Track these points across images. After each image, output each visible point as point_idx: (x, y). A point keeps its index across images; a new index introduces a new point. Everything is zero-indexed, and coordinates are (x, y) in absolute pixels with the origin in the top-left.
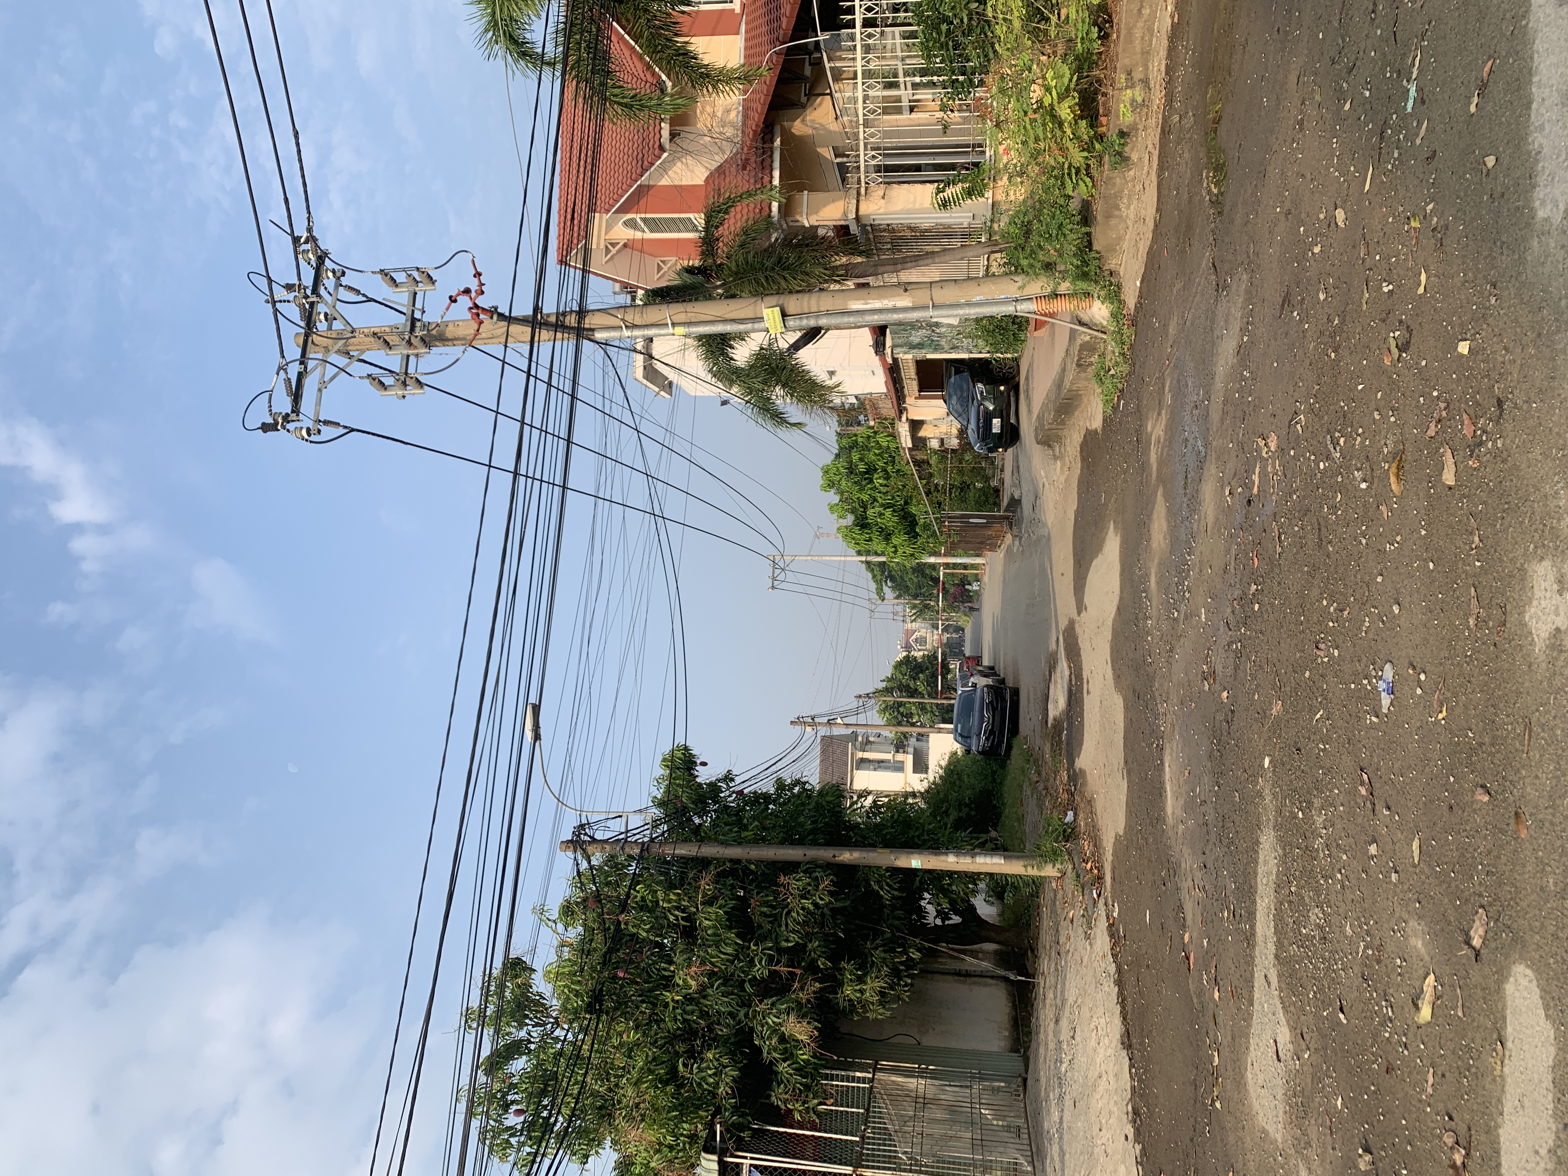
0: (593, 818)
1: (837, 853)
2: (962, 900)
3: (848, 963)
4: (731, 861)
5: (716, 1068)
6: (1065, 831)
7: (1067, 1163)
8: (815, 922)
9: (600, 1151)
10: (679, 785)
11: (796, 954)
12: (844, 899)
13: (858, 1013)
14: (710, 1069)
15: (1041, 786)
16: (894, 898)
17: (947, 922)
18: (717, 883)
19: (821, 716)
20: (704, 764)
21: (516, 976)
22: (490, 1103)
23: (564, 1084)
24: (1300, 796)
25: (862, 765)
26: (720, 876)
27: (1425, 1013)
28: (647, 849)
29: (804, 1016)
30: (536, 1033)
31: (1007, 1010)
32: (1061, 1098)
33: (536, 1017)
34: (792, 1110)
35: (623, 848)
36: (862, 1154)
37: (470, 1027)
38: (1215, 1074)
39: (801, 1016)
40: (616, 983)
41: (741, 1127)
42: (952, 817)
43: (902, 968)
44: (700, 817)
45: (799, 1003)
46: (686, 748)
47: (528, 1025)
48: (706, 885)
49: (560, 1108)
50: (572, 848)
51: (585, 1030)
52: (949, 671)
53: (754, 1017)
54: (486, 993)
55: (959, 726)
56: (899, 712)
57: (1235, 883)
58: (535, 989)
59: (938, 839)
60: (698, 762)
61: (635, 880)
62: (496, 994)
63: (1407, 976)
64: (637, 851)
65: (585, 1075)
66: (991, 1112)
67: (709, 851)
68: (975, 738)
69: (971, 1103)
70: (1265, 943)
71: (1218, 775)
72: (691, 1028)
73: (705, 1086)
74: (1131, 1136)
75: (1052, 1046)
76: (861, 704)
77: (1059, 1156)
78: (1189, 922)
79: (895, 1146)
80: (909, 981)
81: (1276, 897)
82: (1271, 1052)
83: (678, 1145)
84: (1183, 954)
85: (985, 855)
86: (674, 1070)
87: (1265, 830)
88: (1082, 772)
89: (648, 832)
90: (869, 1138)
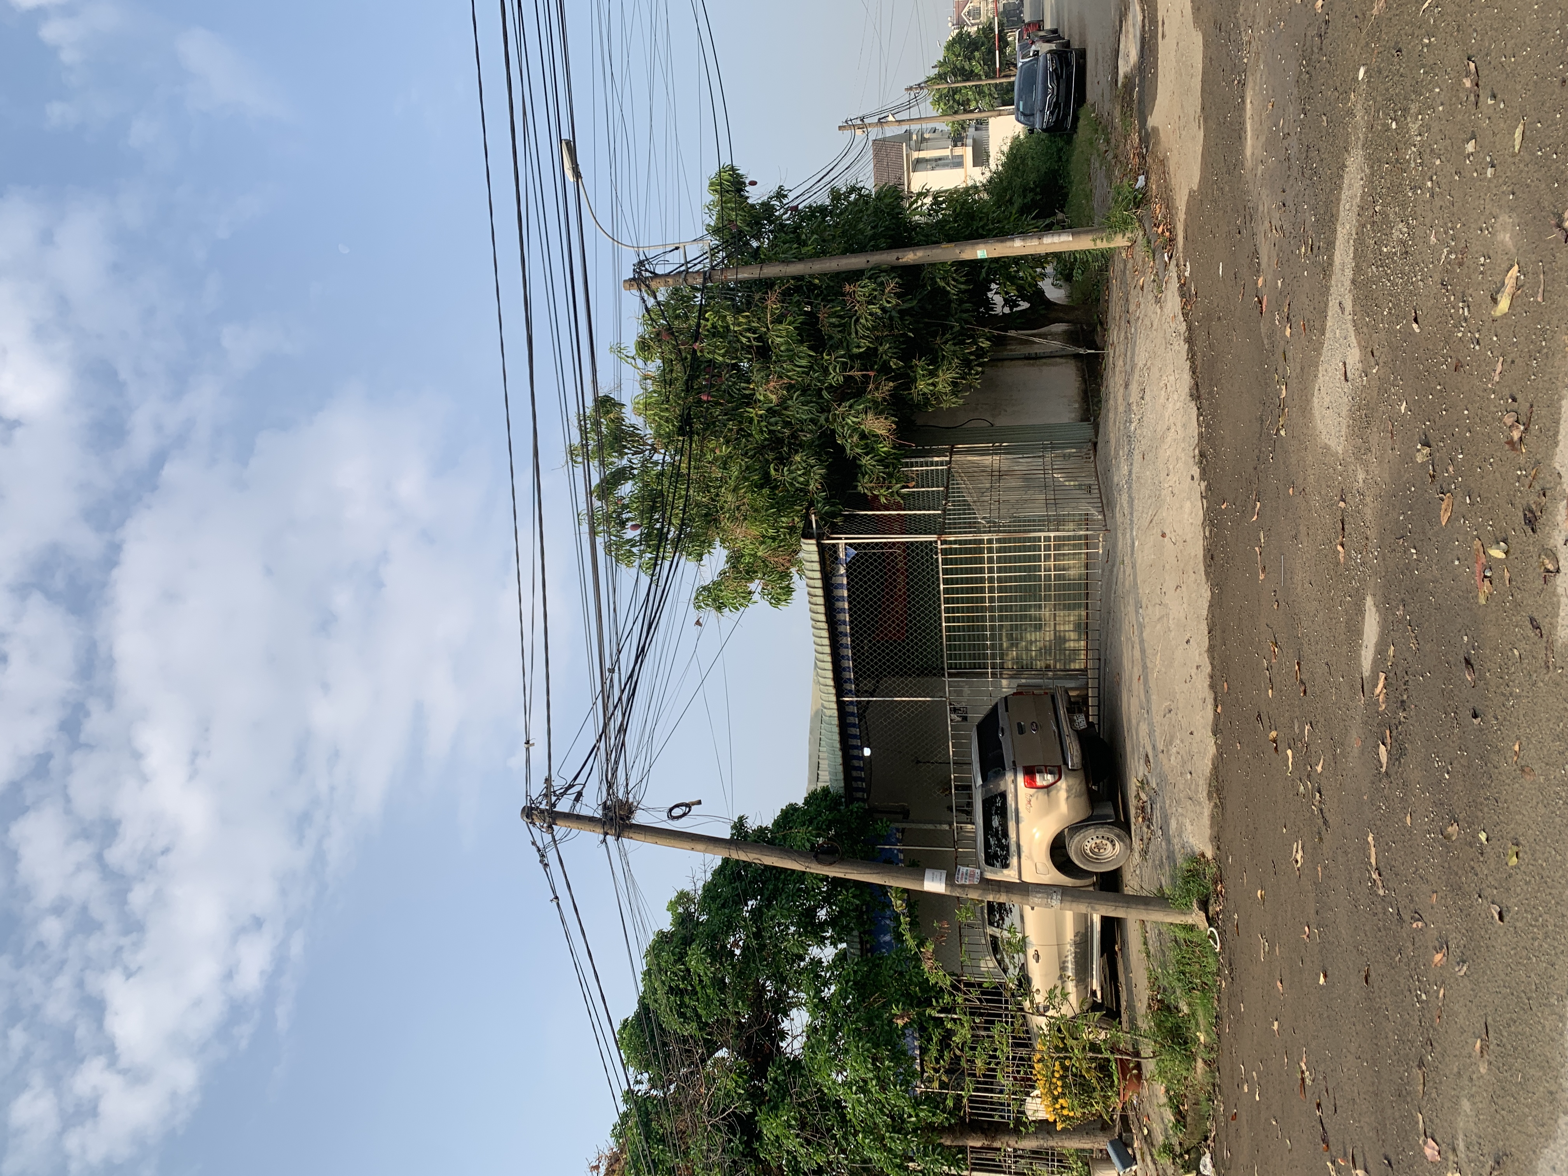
0: (651, 254)
1: (900, 255)
2: (1030, 285)
3: (919, 360)
4: (794, 278)
5: (804, 468)
6: (1135, 197)
7: (1135, 507)
8: (884, 326)
9: (712, 550)
10: (732, 209)
11: (868, 358)
12: (911, 299)
13: (932, 405)
14: (800, 470)
15: (1110, 156)
16: (961, 291)
17: (1015, 309)
18: (783, 302)
19: (872, 115)
20: (753, 183)
21: (608, 412)
22: (608, 522)
23: (670, 499)
24: (1396, 105)
25: (920, 166)
26: (786, 294)
27: (1504, 304)
28: (710, 277)
29: (881, 413)
30: (636, 460)
31: (1077, 384)
32: (1130, 453)
33: (633, 446)
34: (878, 496)
35: (685, 280)
36: (944, 523)
37: (576, 462)
38: (1282, 406)
39: (878, 413)
40: (702, 407)
41: (834, 515)
42: (1016, 206)
43: (972, 357)
44: (758, 239)
45: (875, 402)
46: (733, 169)
47: (627, 454)
48: (773, 304)
49: (670, 520)
50: (636, 286)
51: (680, 451)
52: (1007, 44)
53: (835, 420)
54: (584, 432)
55: (1021, 103)
56: (954, 100)
57: (1315, 215)
58: (627, 422)
59: (1003, 227)
60: (747, 182)
61: (702, 310)
62: (593, 430)
63: (1489, 272)
64: (700, 280)
65: (687, 490)
66: (1063, 475)
67: (771, 271)
68: (1038, 116)
69: (1044, 470)
70: (1343, 271)
71: (1304, 101)
72: (778, 438)
73: (797, 485)
74: (1197, 476)
75: (1121, 409)
76: (912, 96)
77: (1128, 502)
78: (1264, 265)
79: (975, 514)
80: (980, 369)
81: (1358, 221)
82: (1340, 375)
83: (779, 536)
84: (1256, 299)
85: (1053, 234)
86: (766, 476)
87: (1353, 152)
88: (1155, 130)
89: (708, 260)
90: (950, 510)
